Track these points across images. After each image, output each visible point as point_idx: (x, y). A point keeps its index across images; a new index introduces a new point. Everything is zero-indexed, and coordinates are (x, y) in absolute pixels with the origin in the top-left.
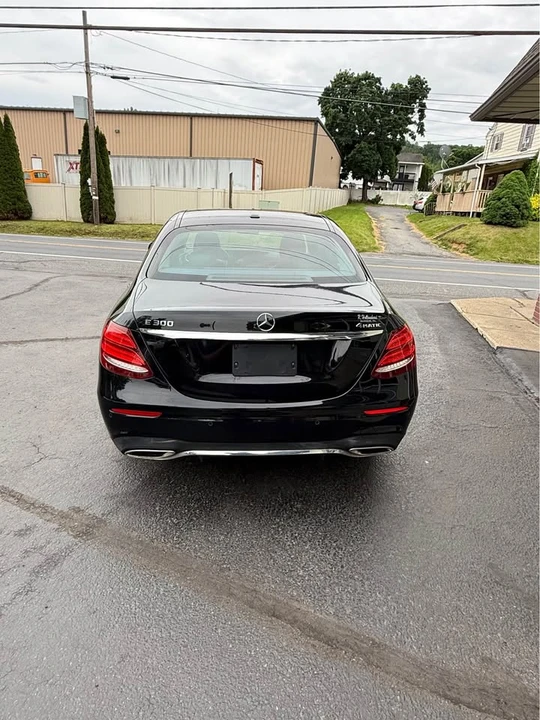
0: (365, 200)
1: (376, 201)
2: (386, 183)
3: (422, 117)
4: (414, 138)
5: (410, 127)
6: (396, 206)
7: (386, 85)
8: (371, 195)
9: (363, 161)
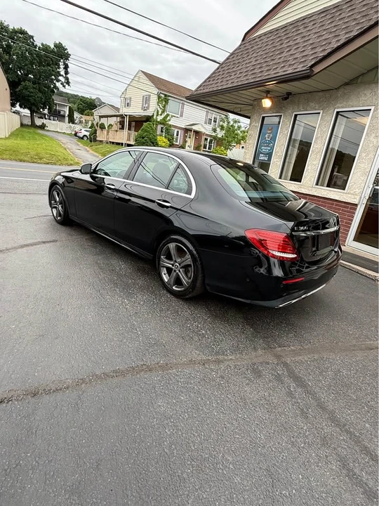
0: (33, 125)
1: (43, 127)
2: (45, 114)
3: (67, 73)
4: (64, 86)
5: (60, 78)
6: (57, 132)
7: (38, 43)
8: (38, 122)
9: (29, 96)
